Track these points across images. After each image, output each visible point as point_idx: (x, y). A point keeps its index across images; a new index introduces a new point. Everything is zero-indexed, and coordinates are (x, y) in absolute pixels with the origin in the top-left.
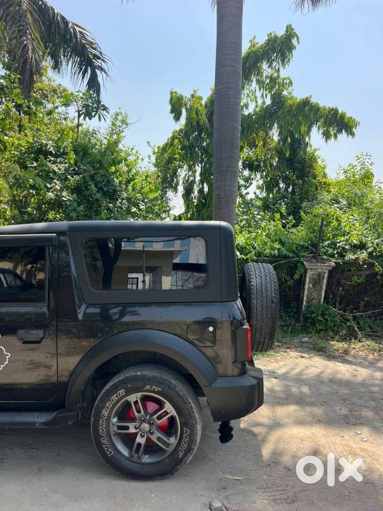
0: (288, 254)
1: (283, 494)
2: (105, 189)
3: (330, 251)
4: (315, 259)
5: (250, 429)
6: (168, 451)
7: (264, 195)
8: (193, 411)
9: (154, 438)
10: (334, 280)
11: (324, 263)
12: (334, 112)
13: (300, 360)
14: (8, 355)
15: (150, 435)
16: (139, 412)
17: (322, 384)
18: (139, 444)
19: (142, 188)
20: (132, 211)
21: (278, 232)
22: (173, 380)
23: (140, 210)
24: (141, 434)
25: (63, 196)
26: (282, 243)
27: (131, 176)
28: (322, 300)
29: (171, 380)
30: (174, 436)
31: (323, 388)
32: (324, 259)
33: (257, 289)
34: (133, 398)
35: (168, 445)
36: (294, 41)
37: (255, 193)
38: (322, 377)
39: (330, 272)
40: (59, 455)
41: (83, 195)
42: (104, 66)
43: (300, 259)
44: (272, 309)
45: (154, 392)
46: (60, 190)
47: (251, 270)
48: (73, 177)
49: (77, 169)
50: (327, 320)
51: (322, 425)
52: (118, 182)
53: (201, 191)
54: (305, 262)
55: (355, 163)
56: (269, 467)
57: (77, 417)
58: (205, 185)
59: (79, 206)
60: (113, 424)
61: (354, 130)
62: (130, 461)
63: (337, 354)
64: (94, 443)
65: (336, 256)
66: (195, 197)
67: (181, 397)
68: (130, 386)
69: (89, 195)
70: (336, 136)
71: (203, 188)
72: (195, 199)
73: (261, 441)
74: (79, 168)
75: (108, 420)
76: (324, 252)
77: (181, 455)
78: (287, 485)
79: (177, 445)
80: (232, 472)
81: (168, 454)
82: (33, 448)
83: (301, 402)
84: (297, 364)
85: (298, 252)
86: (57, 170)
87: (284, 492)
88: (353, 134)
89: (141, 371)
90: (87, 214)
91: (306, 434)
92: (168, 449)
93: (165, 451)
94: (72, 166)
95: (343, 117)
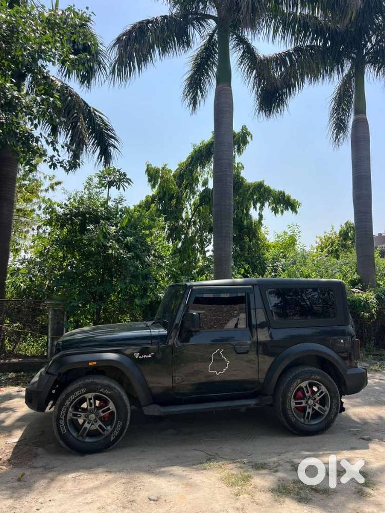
12: (282, 194)
14: (228, 362)
36: (249, 139)
42: (116, 143)
55: (287, 230)
61: (297, 209)
70: (282, 212)
88: (296, 212)
95: (289, 198)
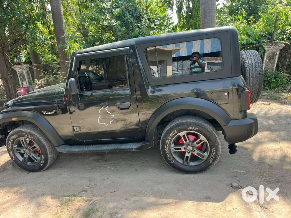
0: (253, 42)
1: (271, 179)
2: (135, 15)
3: (281, 36)
4: (271, 43)
5: (243, 146)
6: (204, 160)
7: (230, 4)
8: (217, 139)
9: (195, 153)
10: (283, 56)
11: (278, 45)
13: (263, 106)
14: (113, 116)
15: (193, 152)
16: (186, 140)
17: (280, 119)
18: (187, 157)
19: (155, 11)
20: (152, 26)
21: (246, 28)
22: (204, 123)
23: (155, 25)
24: (188, 152)
25: (112, 23)
26: (249, 36)
27: (148, 4)
28: (275, 69)
29: (203, 123)
30: (206, 152)
31: (282, 121)
32: (277, 43)
33: (249, 67)
34: (182, 134)
35: (203, 157)
37: (223, 3)
38: (280, 115)
39: (281, 50)
40: (143, 163)
41: (123, 20)
43: (261, 44)
44: (259, 78)
45: (194, 130)
46: (110, 19)
47: (244, 55)
48: (116, 10)
49: (117, 4)
50: (278, 81)
51: (286, 142)
52: (141, 9)
53: (188, 7)
54: (264, 46)
56: (259, 165)
57: (153, 145)
58: (190, 3)
59: (121, 28)
60: (172, 148)
62: (183, 165)
63: (286, 100)
64: (163, 157)
65: (285, 39)
66: (184, 11)
67: (209, 131)
68: (180, 128)
69: (126, 20)
71: (189, 5)
72: (184, 13)
73: (250, 152)
74: (118, 4)
75: (170, 145)
76: (277, 38)
77: (211, 161)
78: (272, 175)
79: (208, 157)
80: (238, 168)
81: (204, 161)
82: (129, 160)
83: (269, 130)
84: (262, 109)
85: (259, 40)
86: (106, 7)
87: (271, 178)
89: (185, 120)
90: (126, 32)
91: (276, 147)
92: (204, 159)
93: (202, 160)
94: (114, 3)
